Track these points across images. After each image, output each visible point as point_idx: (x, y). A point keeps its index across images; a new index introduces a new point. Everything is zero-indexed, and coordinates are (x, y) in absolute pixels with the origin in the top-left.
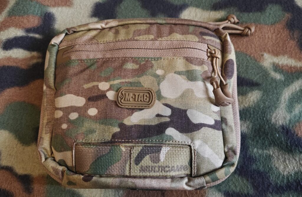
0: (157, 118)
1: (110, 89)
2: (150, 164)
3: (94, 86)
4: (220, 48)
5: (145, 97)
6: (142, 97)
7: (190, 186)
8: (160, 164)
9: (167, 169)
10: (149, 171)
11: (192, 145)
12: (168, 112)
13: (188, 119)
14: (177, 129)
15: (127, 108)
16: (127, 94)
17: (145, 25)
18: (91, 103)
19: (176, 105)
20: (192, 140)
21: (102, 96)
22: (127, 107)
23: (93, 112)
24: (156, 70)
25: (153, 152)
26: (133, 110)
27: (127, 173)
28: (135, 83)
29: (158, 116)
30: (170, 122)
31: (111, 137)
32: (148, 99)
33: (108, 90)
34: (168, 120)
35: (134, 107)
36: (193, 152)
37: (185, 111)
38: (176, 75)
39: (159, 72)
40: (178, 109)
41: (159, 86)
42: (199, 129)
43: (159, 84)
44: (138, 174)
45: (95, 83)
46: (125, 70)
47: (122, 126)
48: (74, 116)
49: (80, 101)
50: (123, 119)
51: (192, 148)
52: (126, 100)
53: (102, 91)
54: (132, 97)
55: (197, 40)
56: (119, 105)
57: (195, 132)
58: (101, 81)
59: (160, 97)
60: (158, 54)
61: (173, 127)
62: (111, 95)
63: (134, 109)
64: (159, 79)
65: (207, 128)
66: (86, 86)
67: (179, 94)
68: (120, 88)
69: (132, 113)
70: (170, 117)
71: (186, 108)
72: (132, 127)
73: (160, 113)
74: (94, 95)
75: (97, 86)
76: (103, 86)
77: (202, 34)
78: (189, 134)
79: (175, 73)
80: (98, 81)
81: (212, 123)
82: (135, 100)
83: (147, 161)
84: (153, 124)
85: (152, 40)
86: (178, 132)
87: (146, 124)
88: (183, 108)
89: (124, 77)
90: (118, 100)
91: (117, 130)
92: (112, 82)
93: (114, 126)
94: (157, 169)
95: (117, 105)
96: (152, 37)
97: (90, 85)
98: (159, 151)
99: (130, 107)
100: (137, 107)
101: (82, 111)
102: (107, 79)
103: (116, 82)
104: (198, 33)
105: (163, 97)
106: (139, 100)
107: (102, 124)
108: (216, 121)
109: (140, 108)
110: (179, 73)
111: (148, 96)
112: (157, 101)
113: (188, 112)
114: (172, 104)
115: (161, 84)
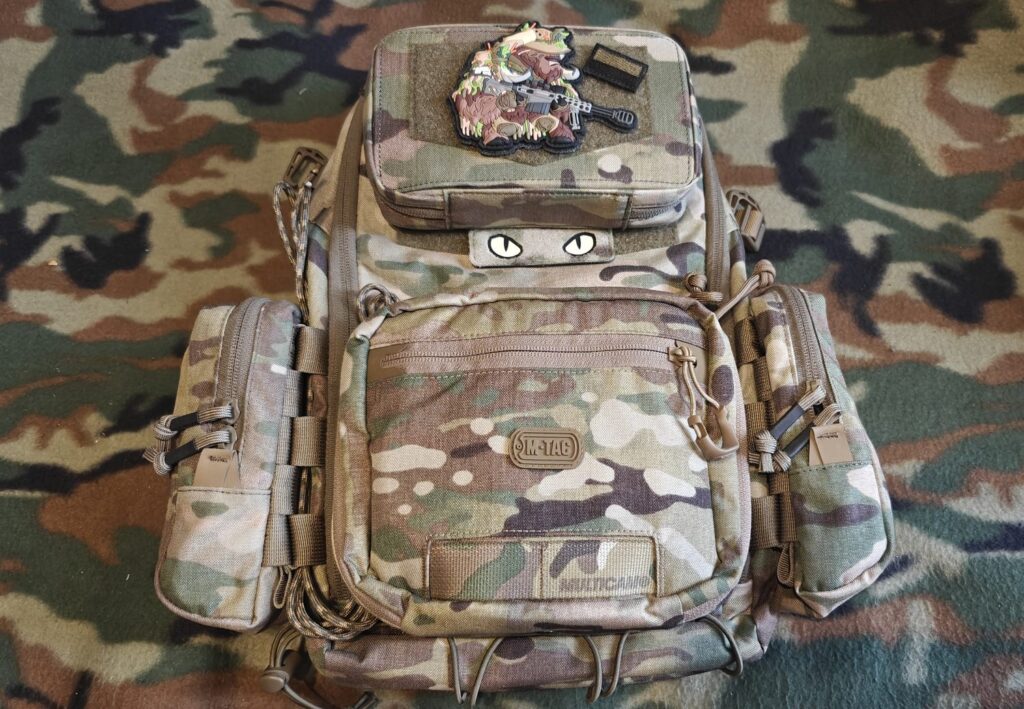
0: (588, 486)
1: (496, 431)
2: (581, 575)
3: (460, 427)
4: (701, 344)
5: (564, 448)
6: (559, 446)
7: (654, 614)
8: (597, 575)
9: (610, 584)
10: (577, 589)
11: (655, 536)
12: (608, 475)
13: (647, 487)
14: (626, 506)
15: (530, 469)
17: (554, 304)
18: (457, 461)
19: (623, 462)
20: (656, 526)
21: (480, 447)
22: (530, 466)
23: (463, 478)
24: (581, 393)
25: (583, 553)
26: (541, 472)
27: (536, 595)
28: (541, 419)
29: (590, 482)
30: (614, 493)
31: (502, 526)
32: (570, 451)
33: (490, 435)
34: (609, 490)
35: (543, 467)
36: (657, 549)
37: (641, 472)
38: (620, 402)
40: (627, 468)
41: (589, 424)
42: (667, 506)
43: (588, 421)
44: (557, 594)
45: (463, 421)
46: (522, 393)
48: (424, 488)
49: (436, 459)
51: (656, 542)
52: (528, 453)
53: (479, 437)
54: (540, 448)
55: (656, 331)
56: (514, 462)
57: (661, 512)
58: (474, 416)
59: (592, 446)
60: (583, 361)
61: (619, 504)
62: (499, 445)
63: (543, 470)
64: (589, 410)
65: (681, 503)
66: (444, 428)
67: (629, 439)
68: (514, 430)
69: (540, 479)
70: (613, 484)
72: (541, 505)
73: (594, 478)
74: (462, 444)
75: (468, 426)
76: (481, 426)
77: (666, 318)
78: (650, 516)
79: (618, 398)
80: (468, 416)
81: (692, 493)
82: (545, 454)
83: (572, 570)
85: (570, 334)
86: (628, 513)
88: (637, 467)
89: (522, 408)
90: (513, 454)
92: (497, 419)
94: (592, 584)
95: (511, 463)
96: (569, 327)
97: (453, 425)
98: (595, 550)
99: (536, 467)
100: (549, 467)
101: (440, 477)
102: (487, 413)
103: (507, 417)
104: (657, 317)
105: (597, 446)
106: (553, 453)
107: (484, 500)
108: (699, 490)
109: (556, 467)
110: (627, 399)
111: (569, 444)
112: (587, 455)
113: (645, 475)
114: (616, 460)
115: (593, 420)
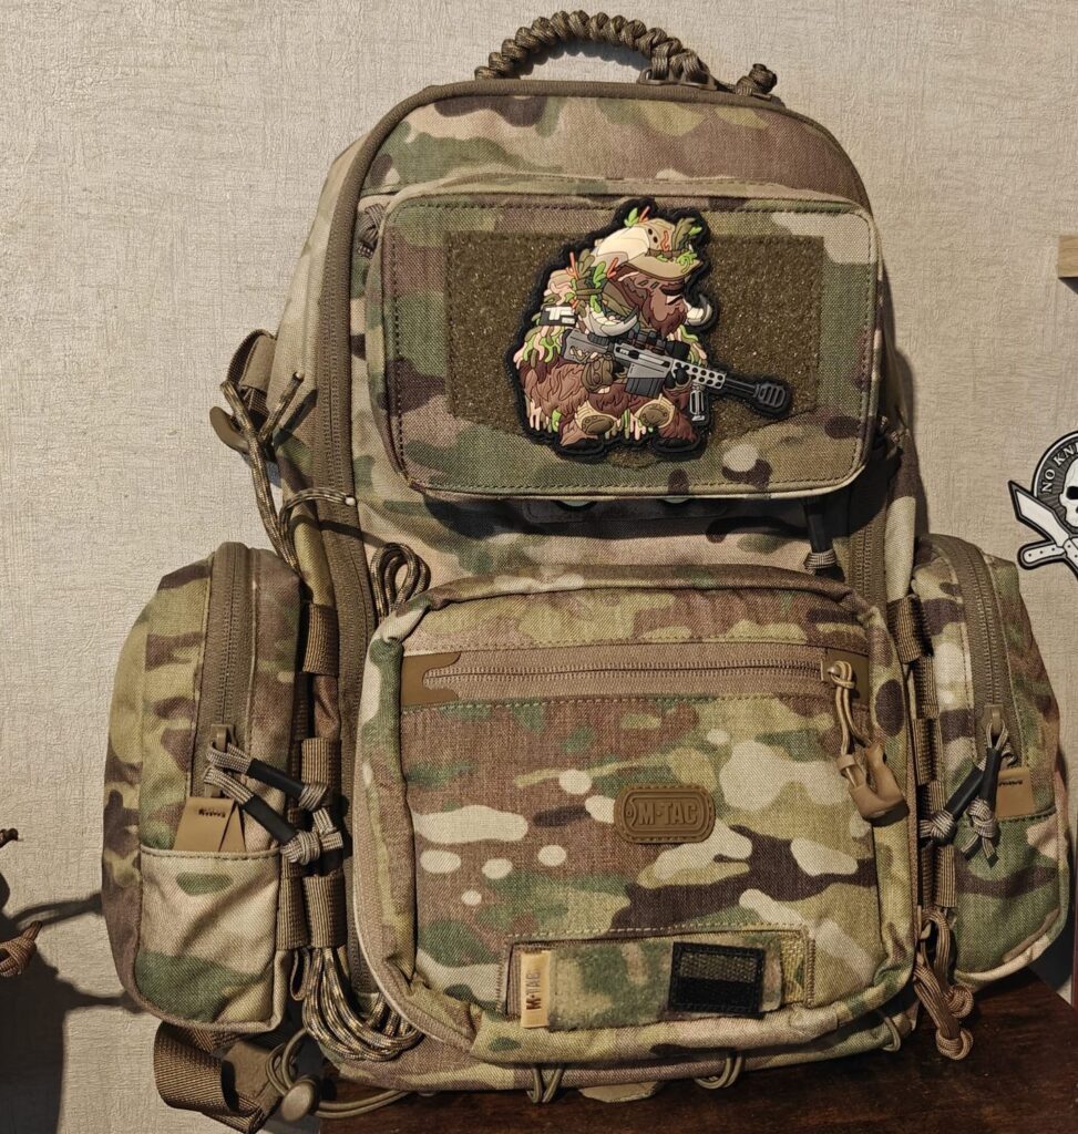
0: (717, 865)
1: (598, 788)
3: (544, 782)
5: (687, 813)
6: (680, 812)
12: (744, 848)
13: (796, 865)
14: (766, 891)
16: (642, 805)
18: (544, 832)
19: (764, 828)
21: (574, 812)
23: (552, 855)
24: (706, 731)
26: (656, 847)
28: (654, 769)
29: (720, 859)
30: (752, 873)
31: (609, 922)
32: (694, 817)
33: (588, 795)
34: (745, 868)
35: (659, 840)
37: (788, 844)
38: (759, 745)
39: (717, 737)
40: (769, 838)
41: (718, 777)
42: (822, 890)
43: (717, 769)
45: (547, 774)
47: (633, 891)
48: (497, 869)
49: (514, 827)
50: (635, 873)
52: (641, 821)
53: (572, 797)
56: (622, 834)
57: (813, 898)
58: (564, 766)
59: (722, 808)
61: (757, 887)
62: (602, 810)
63: (659, 845)
64: (717, 755)
65: (839, 884)
66: (522, 782)
67: (772, 797)
69: (656, 857)
70: (749, 861)
71: (789, 837)
72: (658, 892)
73: (725, 853)
74: (549, 807)
75: (557, 780)
76: (574, 781)
78: (799, 904)
80: (555, 765)
81: (853, 869)
84: (709, 881)
86: (769, 899)
87: (691, 882)
88: (782, 836)
91: (623, 902)
92: (598, 772)
93: (616, 893)
99: (651, 841)
100: (668, 841)
101: (521, 853)
102: (582, 762)
103: (609, 768)
104: (802, 614)
105: (729, 808)
106: (673, 821)
107: (583, 887)
108: (861, 863)
111: (694, 807)
112: (719, 821)
113: (793, 848)
114: (757, 829)
115: (723, 770)
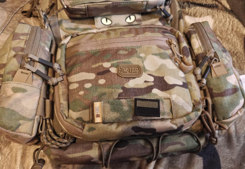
0: (145, 83)
1: (112, 66)
3: (99, 66)
5: (136, 70)
6: (134, 70)
7: (174, 124)
11: (170, 98)
12: (152, 79)
13: (166, 82)
14: (159, 89)
16: (124, 68)
17: (127, 29)
18: (100, 76)
19: (156, 75)
20: (170, 94)
22: (125, 76)
23: (102, 81)
24: (139, 54)
29: (145, 82)
30: (154, 85)
32: (138, 71)
34: (153, 84)
36: (172, 102)
37: (163, 77)
38: (153, 56)
39: (142, 55)
40: (158, 77)
41: (143, 63)
43: (143, 62)
45: (100, 64)
46: (119, 54)
47: (123, 88)
48: (88, 86)
49: (92, 76)
50: (123, 84)
51: (171, 100)
52: (124, 72)
53: (106, 68)
54: (128, 71)
55: (162, 36)
56: (119, 75)
58: (104, 62)
60: (139, 44)
61: (156, 88)
62: (113, 70)
65: (178, 87)
66: (94, 66)
67: (158, 67)
68: (118, 65)
71: (163, 76)
73: (147, 80)
74: (101, 71)
75: (102, 65)
76: (107, 65)
77: (164, 32)
78: (168, 91)
79: (153, 54)
80: (102, 62)
81: (181, 84)
82: (130, 72)
84: (143, 87)
85: (133, 37)
86: (160, 91)
87: (139, 87)
89: (120, 59)
90: (119, 73)
91: (121, 91)
92: (112, 62)
93: (119, 89)
95: (118, 75)
96: (133, 35)
97: (97, 65)
99: (127, 77)
100: (131, 77)
102: (108, 61)
103: (115, 62)
104: (161, 32)
105: (147, 70)
106: (133, 72)
109: (134, 77)
110: (156, 55)
111: (138, 69)
112: (144, 73)
113: (164, 78)
114: (154, 74)
115: (144, 62)
